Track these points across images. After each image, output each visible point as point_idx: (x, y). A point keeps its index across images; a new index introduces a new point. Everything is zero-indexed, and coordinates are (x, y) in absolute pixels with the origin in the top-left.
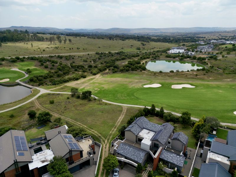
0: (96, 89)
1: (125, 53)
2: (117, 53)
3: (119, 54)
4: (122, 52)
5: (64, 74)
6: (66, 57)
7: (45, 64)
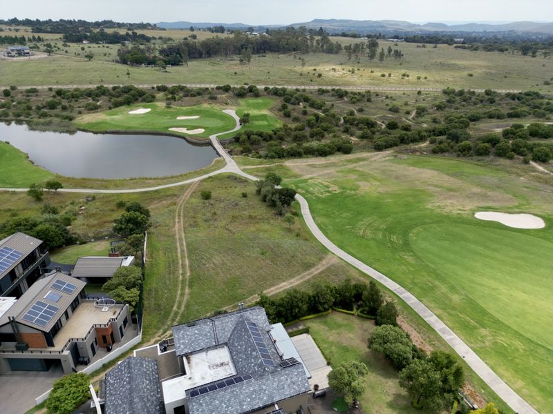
0: (330, 189)
1: (542, 97)
2: (513, 97)
3: (518, 99)
4: (537, 94)
5: (312, 136)
6: (355, 94)
7: (290, 107)
